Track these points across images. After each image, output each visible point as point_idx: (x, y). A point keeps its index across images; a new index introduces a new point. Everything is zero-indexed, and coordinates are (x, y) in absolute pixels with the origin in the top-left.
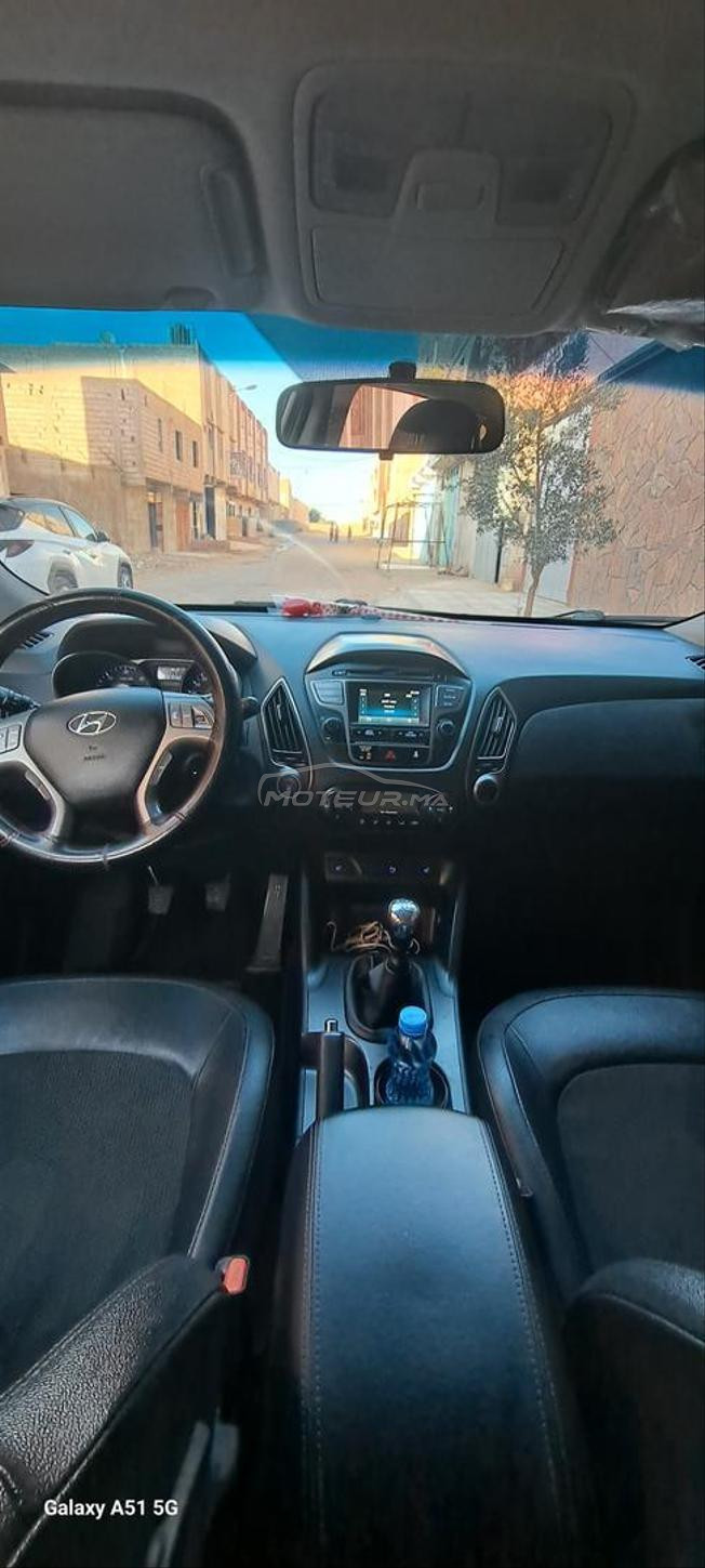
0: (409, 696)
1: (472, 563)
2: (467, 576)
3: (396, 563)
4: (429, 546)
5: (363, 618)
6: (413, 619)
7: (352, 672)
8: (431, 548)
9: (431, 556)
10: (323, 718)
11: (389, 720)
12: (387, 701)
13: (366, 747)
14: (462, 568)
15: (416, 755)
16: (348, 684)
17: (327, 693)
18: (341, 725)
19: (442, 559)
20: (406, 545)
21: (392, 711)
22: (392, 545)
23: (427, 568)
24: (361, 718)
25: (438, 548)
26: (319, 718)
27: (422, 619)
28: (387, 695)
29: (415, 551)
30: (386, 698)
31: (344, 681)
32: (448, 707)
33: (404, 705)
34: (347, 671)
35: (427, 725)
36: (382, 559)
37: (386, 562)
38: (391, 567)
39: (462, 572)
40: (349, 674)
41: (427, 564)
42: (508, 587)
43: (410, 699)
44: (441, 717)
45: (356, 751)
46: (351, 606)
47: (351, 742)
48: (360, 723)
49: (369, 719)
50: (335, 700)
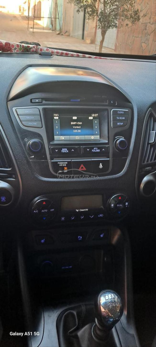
0: (91, 118)
1: (71, 29)
2: (69, 36)
3: (36, 28)
4: (51, 20)
5: (40, 54)
6: (72, 56)
7: (46, 100)
8: (53, 21)
9: (52, 25)
10: (26, 140)
11: (77, 138)
12: (74, 123)
13: (62, 162)
14: (67, 32)
15: (101, 166)
16: (44, 109)
17: (28, 118)
18: (42, 145)
19: (58, 28)
20: (40, 20)
21: (79, 131)
22: (34, 20)
23: (50, 31)
24: (56, 137)
25: (55, 21)
26: (23, 139)
27: (78, 56)
28: (75, 118)
29: (44, 22)
30: (74, 121)
31: (41, 107)
32: (120, 126)
33: (87, 125)
34: (42, 99)
35: (107, 142)
36: (30, 26)
37: (31, 28)
38: (35, 30)
39: (67, 34)
40: (44, 102)
41: (50, 29)
42: (88, 41)
43: (91, 120)
44: (116, 135)
45: (56, 166)
46: (31, 46)
47: (52, 159)
48: (55, 142)
49: (63, 138)
50: (35, 124)
